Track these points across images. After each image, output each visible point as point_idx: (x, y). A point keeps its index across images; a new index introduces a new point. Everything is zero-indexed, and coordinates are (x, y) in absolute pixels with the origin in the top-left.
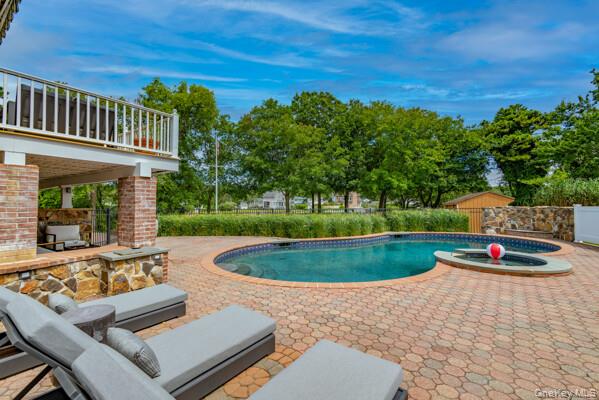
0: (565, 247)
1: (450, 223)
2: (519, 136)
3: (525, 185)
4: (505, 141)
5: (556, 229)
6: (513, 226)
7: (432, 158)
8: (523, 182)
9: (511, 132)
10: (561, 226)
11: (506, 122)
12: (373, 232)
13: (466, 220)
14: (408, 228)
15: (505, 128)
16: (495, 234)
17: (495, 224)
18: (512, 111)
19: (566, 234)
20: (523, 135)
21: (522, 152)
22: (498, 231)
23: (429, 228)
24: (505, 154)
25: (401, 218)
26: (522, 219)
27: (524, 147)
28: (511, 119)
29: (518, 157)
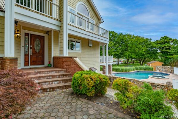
0: (171, 74)
1: (149, 69)
2: (166, 45)
3: (168, 58)
4: (162, 46)
5: (171, 71)
6: (163, 70)
7: (143, 50)
8: (167, 57)
9: (164, 43)
10: (171, 70)
11: (163, 41)
12: (133, 70)
13: (153, 68)
14: (140, 70)
15: (162, 42)
16: (159, 72)
17: (159, 69)
18: (165, 38)
19: (172, 72)
20: (167, 45)
21: (167, 49)
22: (159, 71)
23: (144, 70)
24: (162, 49)
25: (138, 68)
26: (165, 69)
27: (167, 48)
28: (164, 40)
29: (166, 51)
